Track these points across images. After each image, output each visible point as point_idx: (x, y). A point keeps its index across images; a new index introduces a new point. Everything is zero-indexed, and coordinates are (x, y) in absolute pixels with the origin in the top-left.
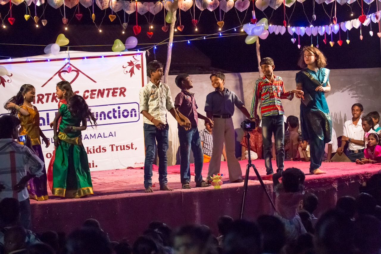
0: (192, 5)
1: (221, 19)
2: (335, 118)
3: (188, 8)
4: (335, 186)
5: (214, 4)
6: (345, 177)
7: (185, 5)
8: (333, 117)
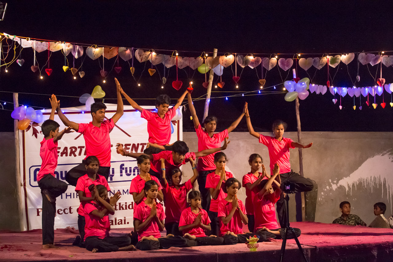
0: (233, 61)
1: (263, 77)
2: (374, 182)
3: (229, 64)
4: (375, 253)
5: (256, 61)
6: (385, 245)
7: (226, 61)
8: (372, 181)
